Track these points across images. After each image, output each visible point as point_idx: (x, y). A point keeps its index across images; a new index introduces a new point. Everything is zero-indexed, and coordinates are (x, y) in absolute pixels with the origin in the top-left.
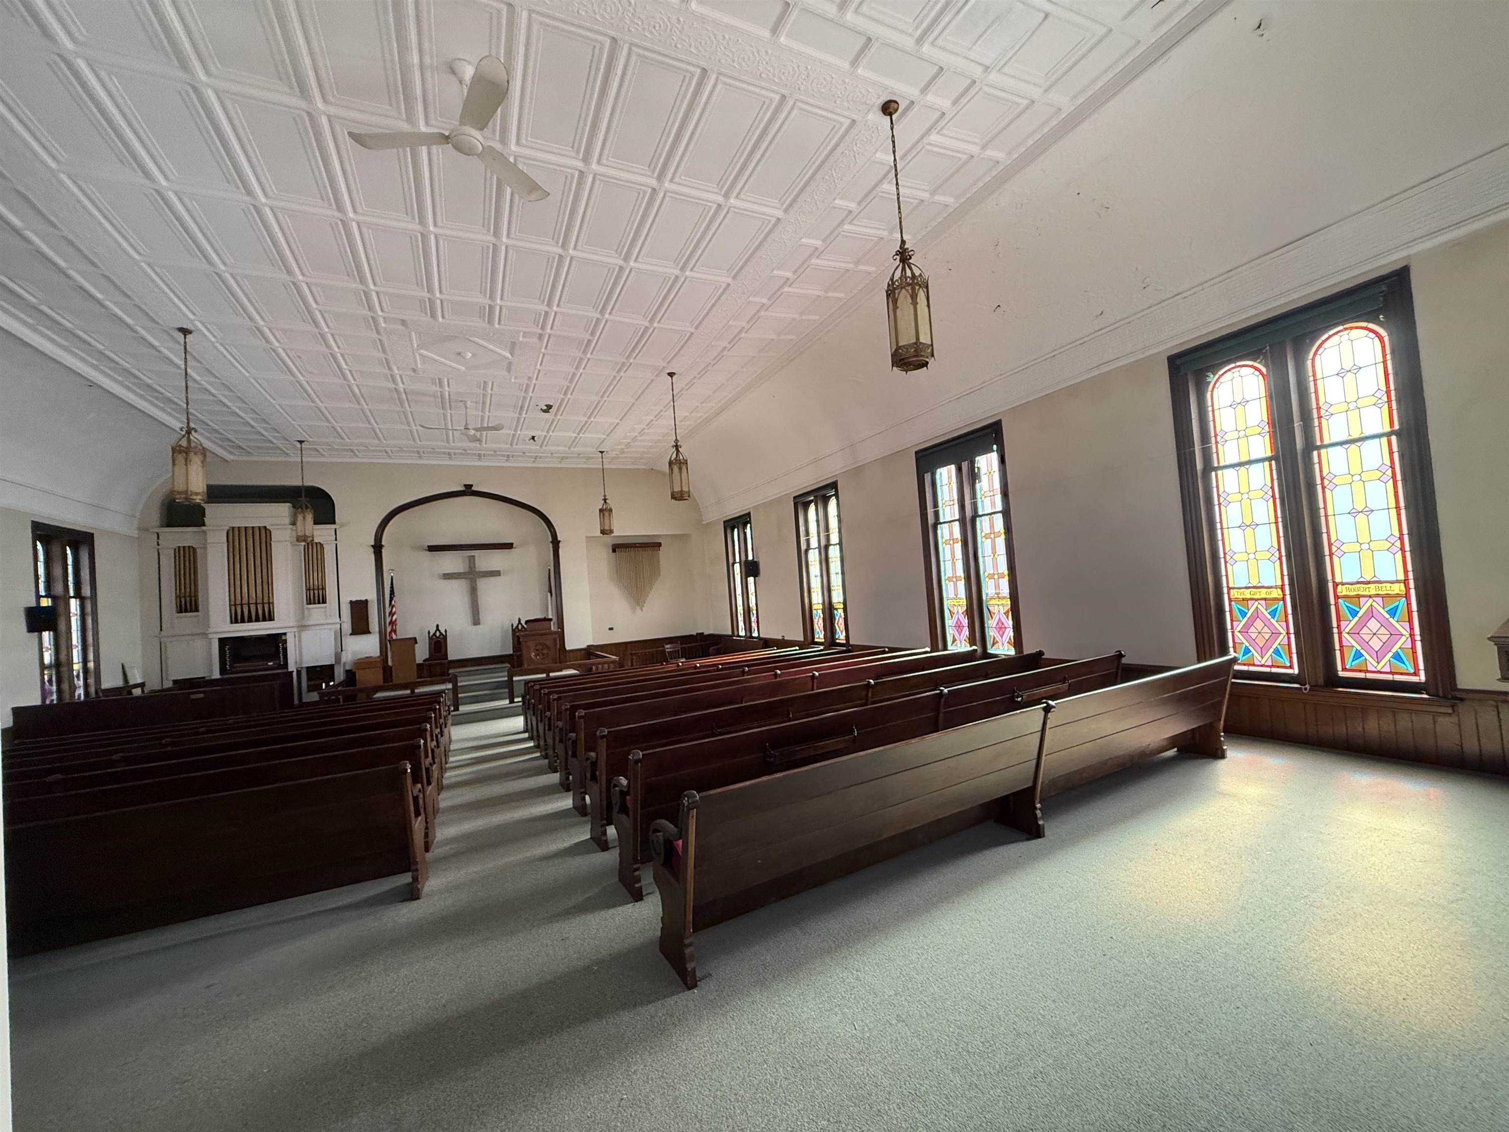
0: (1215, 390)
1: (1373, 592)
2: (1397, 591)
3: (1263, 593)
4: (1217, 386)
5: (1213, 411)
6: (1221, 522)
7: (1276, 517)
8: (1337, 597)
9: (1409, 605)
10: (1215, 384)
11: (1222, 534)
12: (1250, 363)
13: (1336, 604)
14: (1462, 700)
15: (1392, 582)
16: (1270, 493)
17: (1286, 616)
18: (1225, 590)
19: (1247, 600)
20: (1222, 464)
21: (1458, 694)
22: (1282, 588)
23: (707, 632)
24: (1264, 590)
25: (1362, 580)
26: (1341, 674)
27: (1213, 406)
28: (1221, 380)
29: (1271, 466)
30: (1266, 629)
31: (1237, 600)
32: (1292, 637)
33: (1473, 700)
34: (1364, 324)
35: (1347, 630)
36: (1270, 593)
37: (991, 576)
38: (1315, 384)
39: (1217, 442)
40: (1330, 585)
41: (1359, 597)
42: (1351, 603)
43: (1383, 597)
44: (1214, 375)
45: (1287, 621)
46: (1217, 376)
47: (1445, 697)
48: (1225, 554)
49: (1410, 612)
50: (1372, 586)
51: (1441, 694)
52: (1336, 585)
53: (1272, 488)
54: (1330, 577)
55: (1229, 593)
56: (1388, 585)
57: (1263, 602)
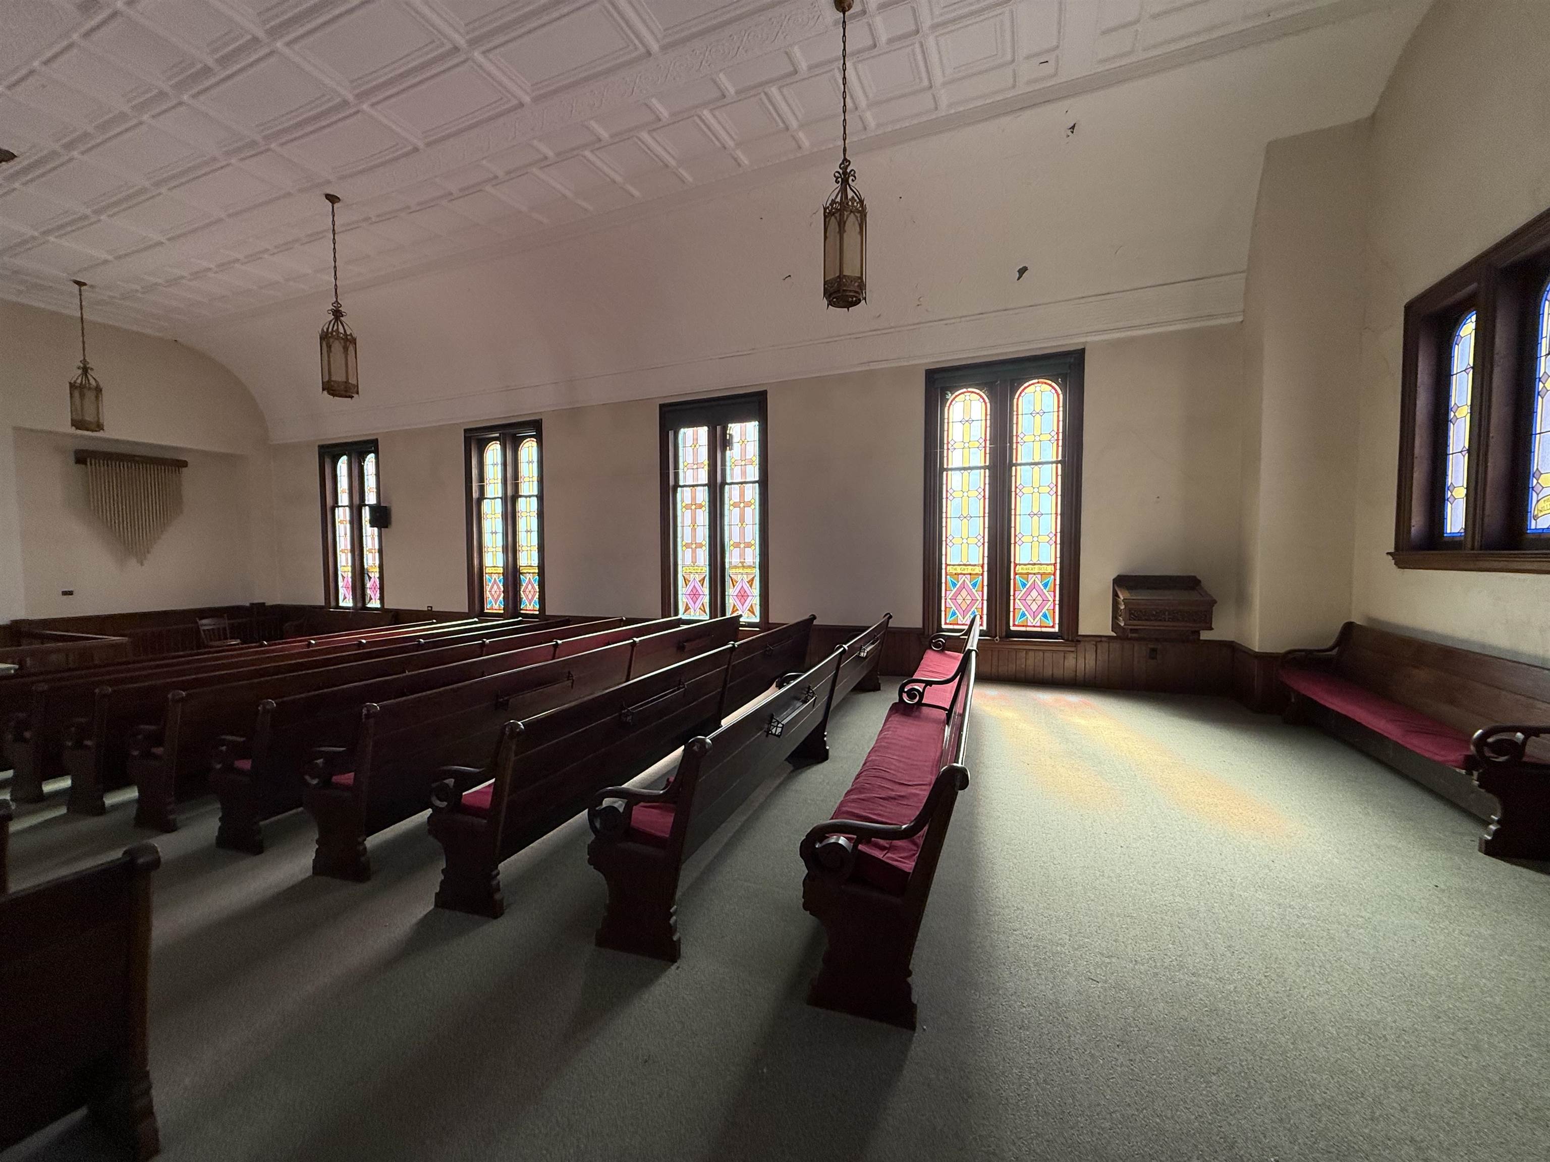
0: (951, 406)
1: (1036, 571)
2: (1050, 571)
3: (969, 570)
4: (953, 403)
5: (948, 423)
6: (946, 512)
7: (984, 513)
8: (1016, 574)
9: (1055, 580)
10: (952, 401)
11: (946, 522)
12: (977, 391)
13: (1015, 578)
14: (1079, 641)
15: (1048, 565)
16: (982, 494)
17: (983, 587)
18: (944, 566)
19: (958, 574)
20: (950, 467)
21: (1079, 638)
22: (982, 566)
23: (270, 602)
24: (970, 567)
25: (1031, 562)
26: (1012, 628)
27: (948, 419)
28: (957, 399)
29: (985, 473)
30: (969, 597)
31: (951, 575)
32: (985, 603)
33: (1085, 641)
34: (1050, 382)
35: (1019, 597)
36: (974, 570)
37: (737, 545)
38: (1017, 418)
39: (948, 449)
40: (1012, 565)
41: (1028, 574)
42: (1022, 577)
43: (1042, 574)
44: (952, 394)
45: (982, 591)
46: (954, 396)
47: (1072, 641)
48: (946, 537)
49: (1055, 585)
50: (1036, 566)
51: (1070, 639)
52: (1016, 565)
53: (984, 490)
54: (1012, 560)
55: (946, 569)
56: (1045, 566)
57: (968, 576)
